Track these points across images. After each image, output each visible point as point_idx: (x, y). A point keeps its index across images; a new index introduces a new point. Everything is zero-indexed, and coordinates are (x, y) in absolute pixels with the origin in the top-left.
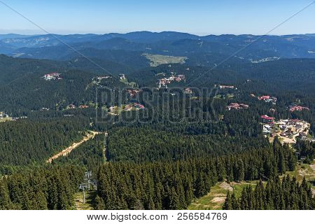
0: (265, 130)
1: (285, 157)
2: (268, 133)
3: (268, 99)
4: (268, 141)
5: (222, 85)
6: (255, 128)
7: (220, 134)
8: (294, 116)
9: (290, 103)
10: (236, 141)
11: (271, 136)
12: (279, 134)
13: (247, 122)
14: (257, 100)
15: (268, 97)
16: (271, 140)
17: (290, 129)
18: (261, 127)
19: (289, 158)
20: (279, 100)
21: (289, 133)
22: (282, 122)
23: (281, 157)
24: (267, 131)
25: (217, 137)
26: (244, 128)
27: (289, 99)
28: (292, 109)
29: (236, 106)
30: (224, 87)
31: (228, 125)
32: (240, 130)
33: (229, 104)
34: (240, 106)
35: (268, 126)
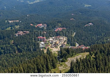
0: (41, 46)
1: (50, 60)
2: (43, 47)
3: (41, 26)
4: (43, 52)
5: (10, 20)
6: (35, 45)
7: (12, 53)
8: (57, 34)
9: (55, 27)
10: (23, 56)
11: (45, 49)
12: (49, 47)
13: (29, 43)
14: (35, 27)
15: (41, 25)
16: (45, 51)
17: (56, 43)
18: (38, 44)
19: (52, 60)
20: (48, 26)
21: (56, 45)
22: (51, 39)
23: (47, 61)
24: (42, 46)
25: (10, 55)
26: (28, 47)
27: (54, 24)
28: (56, 30)
29: (21, 33)
30: (12, 21)
31: (17, 46)
32: (25, 48)
33: (16, 33)
34: (24, 33)
35: (42, 43)
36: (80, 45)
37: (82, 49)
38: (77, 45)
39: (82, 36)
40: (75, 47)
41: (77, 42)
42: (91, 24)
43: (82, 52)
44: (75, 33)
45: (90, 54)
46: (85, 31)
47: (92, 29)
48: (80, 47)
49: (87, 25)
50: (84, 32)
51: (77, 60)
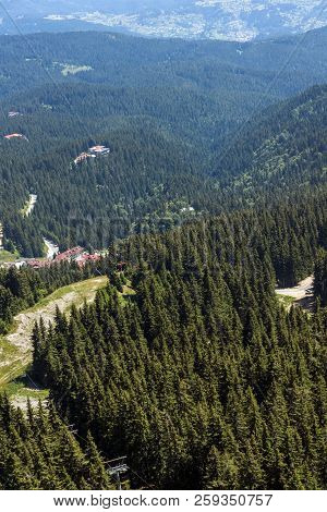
36: (62, 249)
37: (74, 265)
38: (51, 250)
39: (67, 207)
40: (41, 262)
41: (49, 238)
42: (99, 149)
43: (76, 279)
44: (33, 198)
45: (113, 280)
46: (78, 184)
47: (107, 172)
48: (63, 256)
49: (83, 155)
50: (72, 187)
51: (59, 317)
